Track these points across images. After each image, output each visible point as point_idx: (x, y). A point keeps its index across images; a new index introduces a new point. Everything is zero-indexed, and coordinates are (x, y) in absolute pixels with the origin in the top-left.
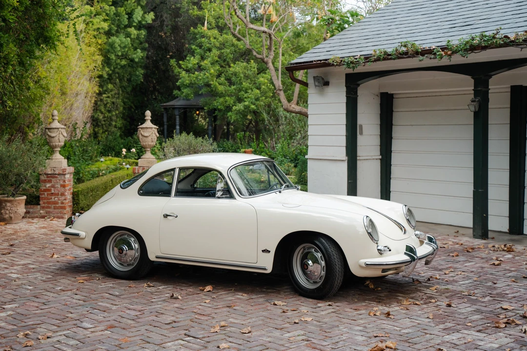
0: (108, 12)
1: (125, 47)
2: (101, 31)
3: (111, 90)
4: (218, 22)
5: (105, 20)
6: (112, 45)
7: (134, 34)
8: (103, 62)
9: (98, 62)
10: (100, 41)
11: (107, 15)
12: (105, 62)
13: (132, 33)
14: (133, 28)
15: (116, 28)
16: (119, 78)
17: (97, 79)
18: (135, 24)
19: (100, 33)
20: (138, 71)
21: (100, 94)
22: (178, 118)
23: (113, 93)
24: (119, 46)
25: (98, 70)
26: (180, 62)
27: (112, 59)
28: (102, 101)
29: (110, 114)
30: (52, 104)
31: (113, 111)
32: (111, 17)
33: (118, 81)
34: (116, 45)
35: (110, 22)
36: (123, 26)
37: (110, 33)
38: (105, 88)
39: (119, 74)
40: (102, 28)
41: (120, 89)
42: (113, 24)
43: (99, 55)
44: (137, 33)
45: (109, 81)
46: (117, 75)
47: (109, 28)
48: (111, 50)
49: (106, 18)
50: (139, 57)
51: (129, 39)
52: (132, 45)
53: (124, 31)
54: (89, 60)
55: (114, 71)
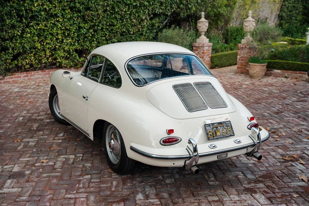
21: (284, 1)
28: (285, 5)
29: (291, 13)
30: (245, 9)
31: (294, 11)
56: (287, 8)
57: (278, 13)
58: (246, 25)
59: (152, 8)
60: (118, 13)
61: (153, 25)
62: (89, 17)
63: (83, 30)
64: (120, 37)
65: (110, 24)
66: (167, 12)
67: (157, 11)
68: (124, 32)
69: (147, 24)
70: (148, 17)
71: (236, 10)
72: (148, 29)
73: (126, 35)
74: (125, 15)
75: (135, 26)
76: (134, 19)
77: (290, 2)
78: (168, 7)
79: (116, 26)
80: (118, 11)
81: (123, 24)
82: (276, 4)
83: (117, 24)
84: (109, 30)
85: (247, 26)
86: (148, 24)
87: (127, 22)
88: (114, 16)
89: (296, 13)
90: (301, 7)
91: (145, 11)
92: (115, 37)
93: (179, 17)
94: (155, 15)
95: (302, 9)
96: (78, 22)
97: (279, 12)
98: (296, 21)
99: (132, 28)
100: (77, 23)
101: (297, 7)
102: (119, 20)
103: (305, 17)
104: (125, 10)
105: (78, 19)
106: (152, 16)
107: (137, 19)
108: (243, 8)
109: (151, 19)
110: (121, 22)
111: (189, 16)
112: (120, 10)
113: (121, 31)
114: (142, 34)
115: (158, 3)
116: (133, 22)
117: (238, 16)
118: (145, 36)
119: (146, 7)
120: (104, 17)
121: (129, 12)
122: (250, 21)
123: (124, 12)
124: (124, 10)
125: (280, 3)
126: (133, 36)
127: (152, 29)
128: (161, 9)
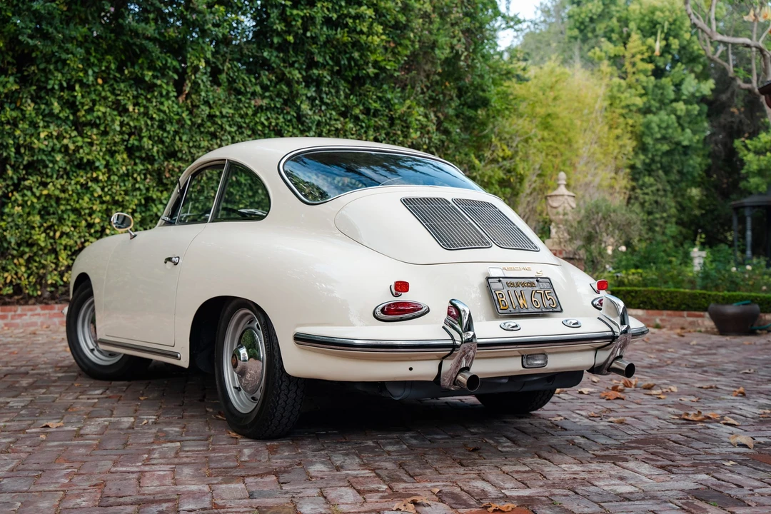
0: (645, 84)
1: (668, 127)
2: (632, 108)
3: (651, 185)
5: (641, 96)
6: (648, 126)
7: (681, 110)
8: (636, 149)
9: (628, 148)
10: (630, 122)
11: (644, 88)
12: (639, 149)
13: (678, 108)
14: (682, 103)
15: (657, 105)
16: (662, 168)
17: (628, 170)
18: (684, 97)
19: (630, 111)
20: (693, 160)
21: (633, 189)
22: (749, 220)
23: (654, 188)
24: (659, 126)
25: (629, 159)
27: (648, 144)
28: (636, 198)
29: (651, 217)
31: (657, 213)
32: (650, 92)
33: (661, 173)
34: (654, 125)
35: (650, 97)
36: (667, 101)
37: (646, 111)
38: (640, 182)
39: (661, 163)
40: (634, 105)
41: (666, 184)
42: (654, 100)
43: (630, 139)
44: (687, 109)
45: (646, 173)
46: (659, 165)
47: (647, 105)
48: (647, 132)
49: (643, 92)
50: (691, 140)
51: (673, 117)
52: (680, 125)
53: (669, 108)
54: (613, 145)
55: (653, 160)
56: (642, 205)
58: (555, 204)
62: (172, 176)
63: (156, 205)
77: (646, 191)
82: (616, 195)
83: (240, 200)
85: (555, 208)
88: (234, 179)
89: (662, 218)
90: (674, 204)
95: (675, 210)
96: (144, 185)
98: (664, 238)
100: (142, 187)
101: (664, 206)
102: (245, 189)
103: (684, 231)
105: (146, 178)
108: (540, 196)
110: (250, 193)
122: (563, 195)
125: (625, 193)
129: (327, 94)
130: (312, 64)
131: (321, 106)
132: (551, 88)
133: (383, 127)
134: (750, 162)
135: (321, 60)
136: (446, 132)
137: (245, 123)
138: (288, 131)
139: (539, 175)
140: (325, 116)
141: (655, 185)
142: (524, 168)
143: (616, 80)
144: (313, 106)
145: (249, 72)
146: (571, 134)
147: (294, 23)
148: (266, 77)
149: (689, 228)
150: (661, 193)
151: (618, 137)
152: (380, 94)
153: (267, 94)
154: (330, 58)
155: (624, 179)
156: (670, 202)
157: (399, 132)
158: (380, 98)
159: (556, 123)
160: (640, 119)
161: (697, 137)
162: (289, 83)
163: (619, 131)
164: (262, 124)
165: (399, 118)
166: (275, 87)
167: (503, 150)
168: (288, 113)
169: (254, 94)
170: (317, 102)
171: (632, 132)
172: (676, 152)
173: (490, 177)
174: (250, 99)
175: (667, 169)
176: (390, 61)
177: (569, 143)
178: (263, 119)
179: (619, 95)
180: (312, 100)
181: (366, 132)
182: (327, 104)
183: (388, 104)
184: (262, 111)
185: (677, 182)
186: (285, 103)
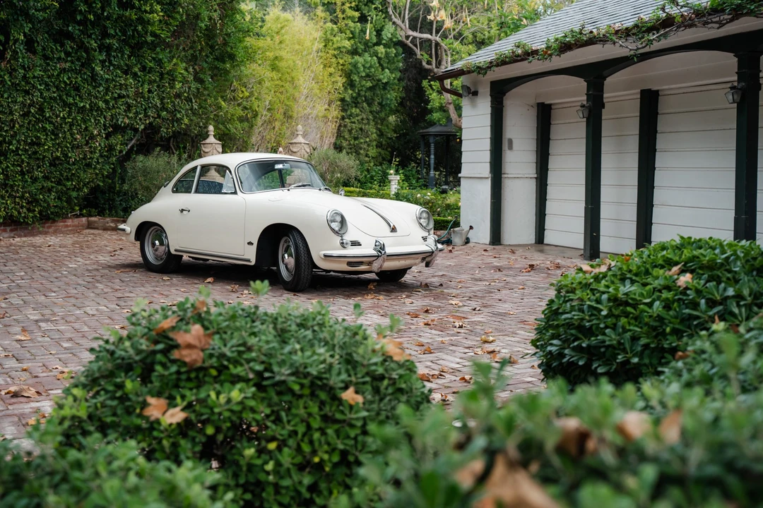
0: (352, 29)
1: (371, 67)
2: (342, 50)
3: (357, 115)
4: (476, 37)
5: (349, 39)
6: (355, 65)
7: (382, 53)
8: (346, 85)
9: (339, 84)
10: (341, 62)
11: (352, 32)
12: (348, 85)
13: (379, 51)
14: (382, 46)
15: (363, 47)
16: (366, 100)
17: (339, 103)
18: (384, 42)
19: (341, 52)
20: (390, 94)
21: (343, 118)
22: (432, 145)
23: (359, 118)
24: (363, 66)
25: (340, 93)
26: (432, 83)
27: (355, 80)
28: (345, 126)
29: (357, 142)
30: (274, 128)
31: (361, 138)
32: (357, 35)
33: (365, 105)
34: (360, 65)
35: (357, 40)
36: (370, 44)
37: (354, 52)
38: (349, 113)
39: (365, 97)
40: (344, 47)
41: (369, 114)
42: (360, 43)
43: (341, 76)
44: (386, 51)
45: (354, 105)
46: (364, 98)
47: (355, 47)
48: (354, 71)
49: (351, 36)
50: (389, 79)
51: (375, 58)
52: (381, 65)
53: (372, 50)
54: (327, 82)
55: (359, 94)
56: (350, 131)
57: (333, 140)
59: (112, 116)
60: (49, 121)
61: (111, 148)
64: (48, 168)
65: (32, 140)
66: (138, 124)
67: (120, 120)
68: (58, 158)
69: (100, 145)
70: (103, 131)
71: (256, 130)
72: (101, 156)
73: (61, 164)
74: (61, 124)
75: (78, 147)
76: (78, 134)
77: (353, 120)
78: (140, 114)
79: (43, 145)
80: (50, 117)
81: (57, 141)
82: (330, 124)
83: (45, 142)
84: (30, 153)
85: (295, 152)
86: (103, 144)
87: (64, 138)
88: (41, 125)
89: (366, 142)
90: (375, 131)
91: (99, 120)
92: (39, 167)
93: (159, 135)
94: (117, 129)
95: (375, 135)
97: (335, 138)
98: (367, 159)
99: (73, 152)
101: (367, 131)
102: (49, 134)
103: (383, 152)
104: (64, 115)
106: (111, 129)
107: (82, 135)
108: (269, 127)
109: (108, 136)
110: (53, 137)
111: (176, 135)
112: (53, 114)
113: (52, 156)
114: (89, 165)
115: (122, 105)
116: (76, 139)
117: (260, 142)
118: (95, 168)
119: (102, 111)
120: (22, 126)
121: (70, 120)
122: (301, 143)
123: (61, 118)
124: (62, 115)
125: (336, 122)
126: (74, 167)
127: (107, 157)
128: (127, 116)
129: (114, 57)
130: (105, 34)
131: (109, 67)
132: (277, 33)
133: (155, 81)
134: (433, 100)
135: (112, 32)
136: (201, 81)
137: (51, 82)
138: (84, 88)
139: (269, 110)
140: (112, 73)
141: (361, 115)
142: (258, 106)
143: (329, 25)
144: (103, 67)
145: (56, 41)
146: (293, 74)
147: (94, 5)
148: (69, 45)
149: (386, 150)
150: (365, 121)
151: (331, 74)
152: (154, 56)
153: (69, 59)
154: (120, 31)
155: (335, 110)
156: (371, 129)
157: (167, 85)
158: (154, 58)
159: (282, 64)
160: (348, 59)
161: (394, 76)
162: (87, 51)
163: (332, 70)
164: (65, 82)
165: (167, 73)
166: (76, 53)
167: (243, 92)
168: (85, 73)
169: (59, 59)
170: (107, 64)
171: (342, 70)
172: (377, 88)
173: (232, 115)
174: (56, 63)
175: (370, 101)
176: (163, 30)
177: (292, 81)
178: (65, 79)
179: (332, 38)
180: (103, 62)
181: (142, 85)
182: (114, 65)
183: (159, 62)
184: (65, 72)
185: (377, 113)
186: (83, 65)
